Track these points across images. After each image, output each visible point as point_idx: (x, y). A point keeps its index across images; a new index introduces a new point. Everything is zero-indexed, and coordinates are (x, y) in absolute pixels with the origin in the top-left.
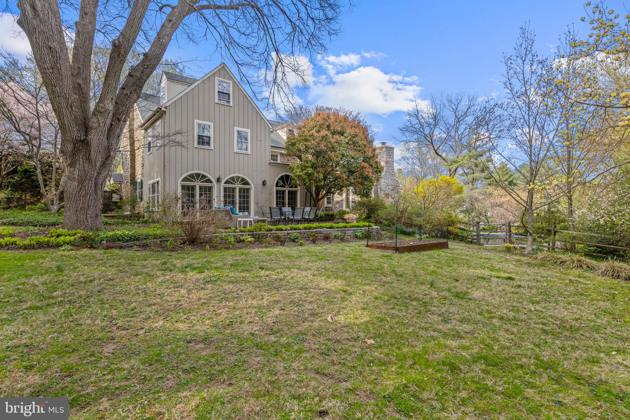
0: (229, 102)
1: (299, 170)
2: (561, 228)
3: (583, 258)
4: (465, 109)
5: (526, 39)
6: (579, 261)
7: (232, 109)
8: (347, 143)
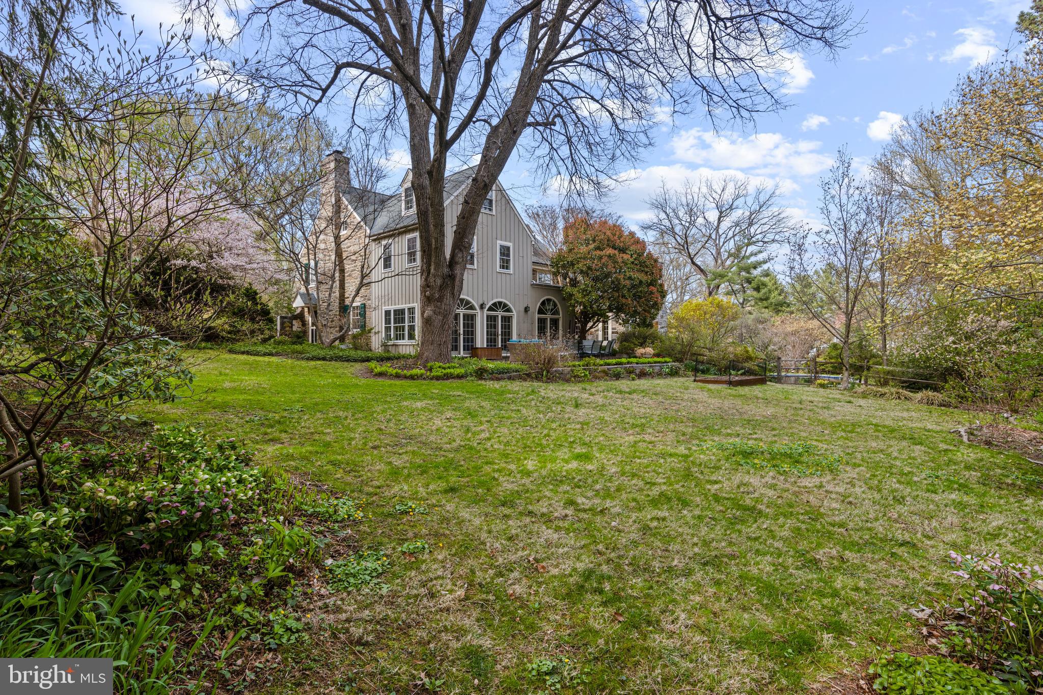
0: (490, 210)
1: (580, 295)
2: (874, 364)
3: (901, 391)
4: (731, 201)
5: (843, 162)
6: (897, 393)
7: (494, 218)
8: (633, 263)
